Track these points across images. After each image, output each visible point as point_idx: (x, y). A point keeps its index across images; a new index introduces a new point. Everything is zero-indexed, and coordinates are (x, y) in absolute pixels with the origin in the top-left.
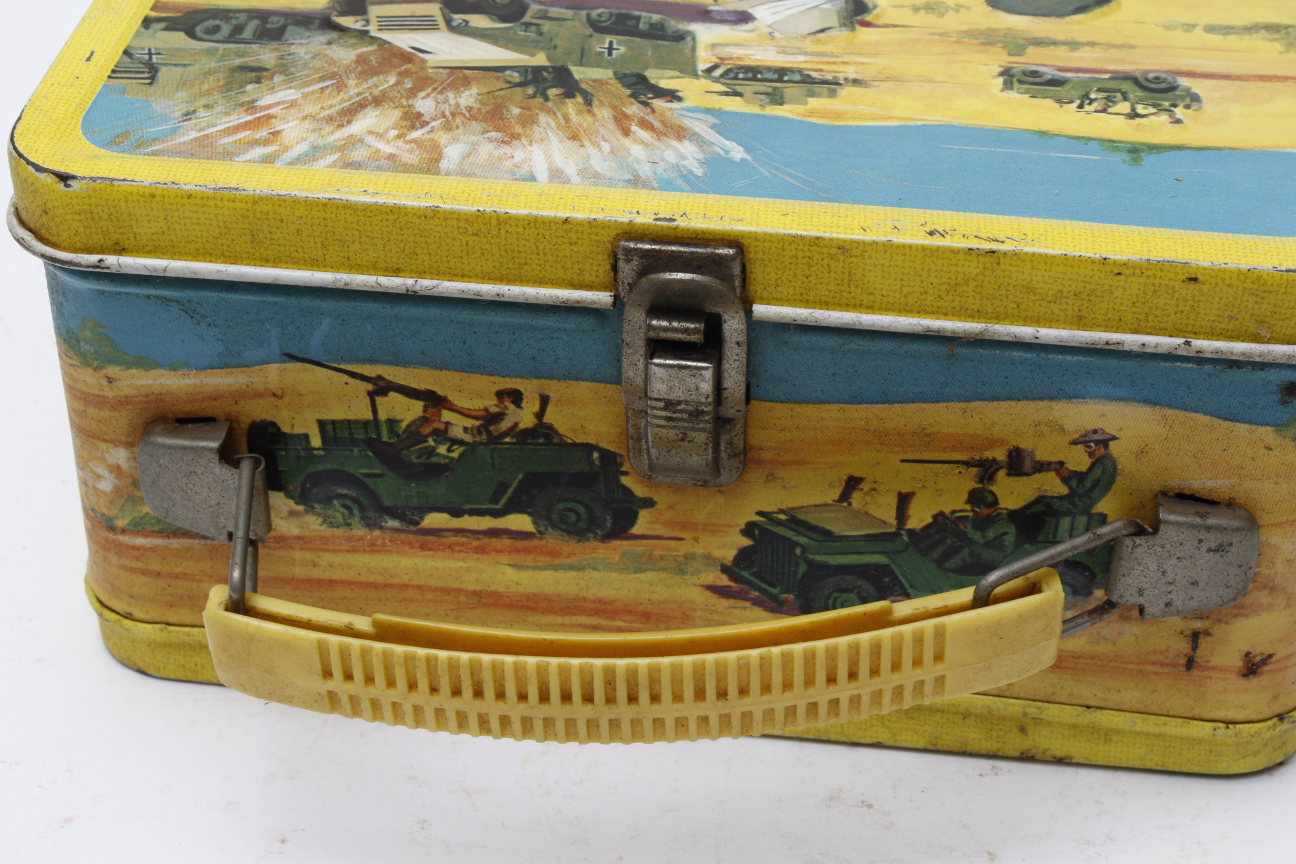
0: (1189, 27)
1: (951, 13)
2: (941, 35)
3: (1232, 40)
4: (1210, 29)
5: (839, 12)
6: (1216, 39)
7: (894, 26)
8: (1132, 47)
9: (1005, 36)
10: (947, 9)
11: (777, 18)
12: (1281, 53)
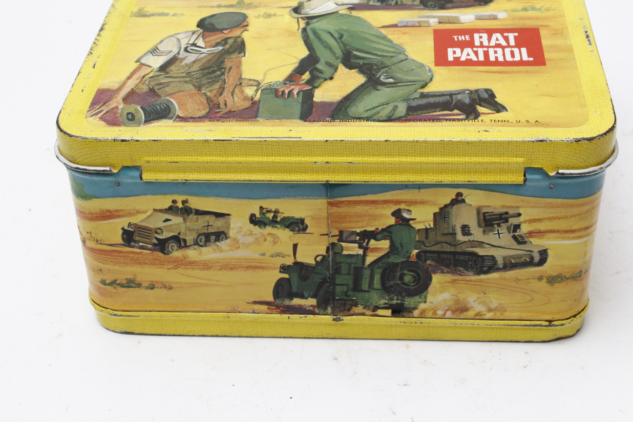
0: (174, 15)
1: (261, 14)
2: (267, 6)
3: (160, 11)
4: (167, 15)
5: (304, 8)
6: (166, 11)
7: (283, 8)
8: (198, 7)
9: (243, 7)
10: (263, 16)
11: (327, 4)
12: (146, 7)
